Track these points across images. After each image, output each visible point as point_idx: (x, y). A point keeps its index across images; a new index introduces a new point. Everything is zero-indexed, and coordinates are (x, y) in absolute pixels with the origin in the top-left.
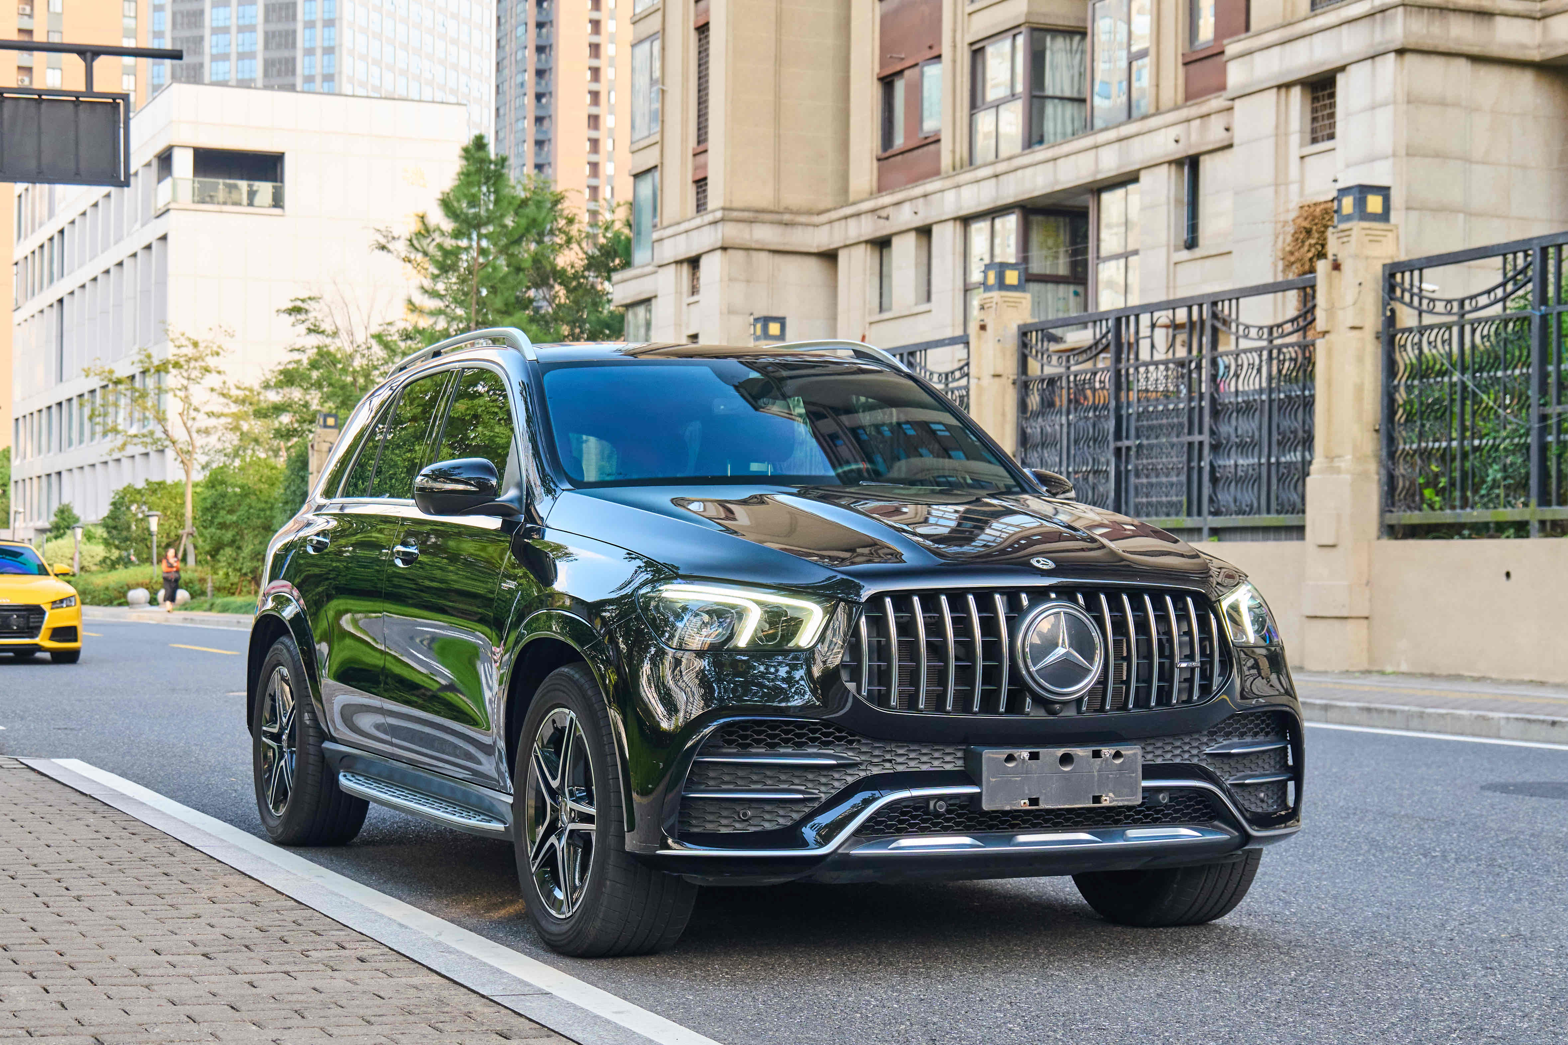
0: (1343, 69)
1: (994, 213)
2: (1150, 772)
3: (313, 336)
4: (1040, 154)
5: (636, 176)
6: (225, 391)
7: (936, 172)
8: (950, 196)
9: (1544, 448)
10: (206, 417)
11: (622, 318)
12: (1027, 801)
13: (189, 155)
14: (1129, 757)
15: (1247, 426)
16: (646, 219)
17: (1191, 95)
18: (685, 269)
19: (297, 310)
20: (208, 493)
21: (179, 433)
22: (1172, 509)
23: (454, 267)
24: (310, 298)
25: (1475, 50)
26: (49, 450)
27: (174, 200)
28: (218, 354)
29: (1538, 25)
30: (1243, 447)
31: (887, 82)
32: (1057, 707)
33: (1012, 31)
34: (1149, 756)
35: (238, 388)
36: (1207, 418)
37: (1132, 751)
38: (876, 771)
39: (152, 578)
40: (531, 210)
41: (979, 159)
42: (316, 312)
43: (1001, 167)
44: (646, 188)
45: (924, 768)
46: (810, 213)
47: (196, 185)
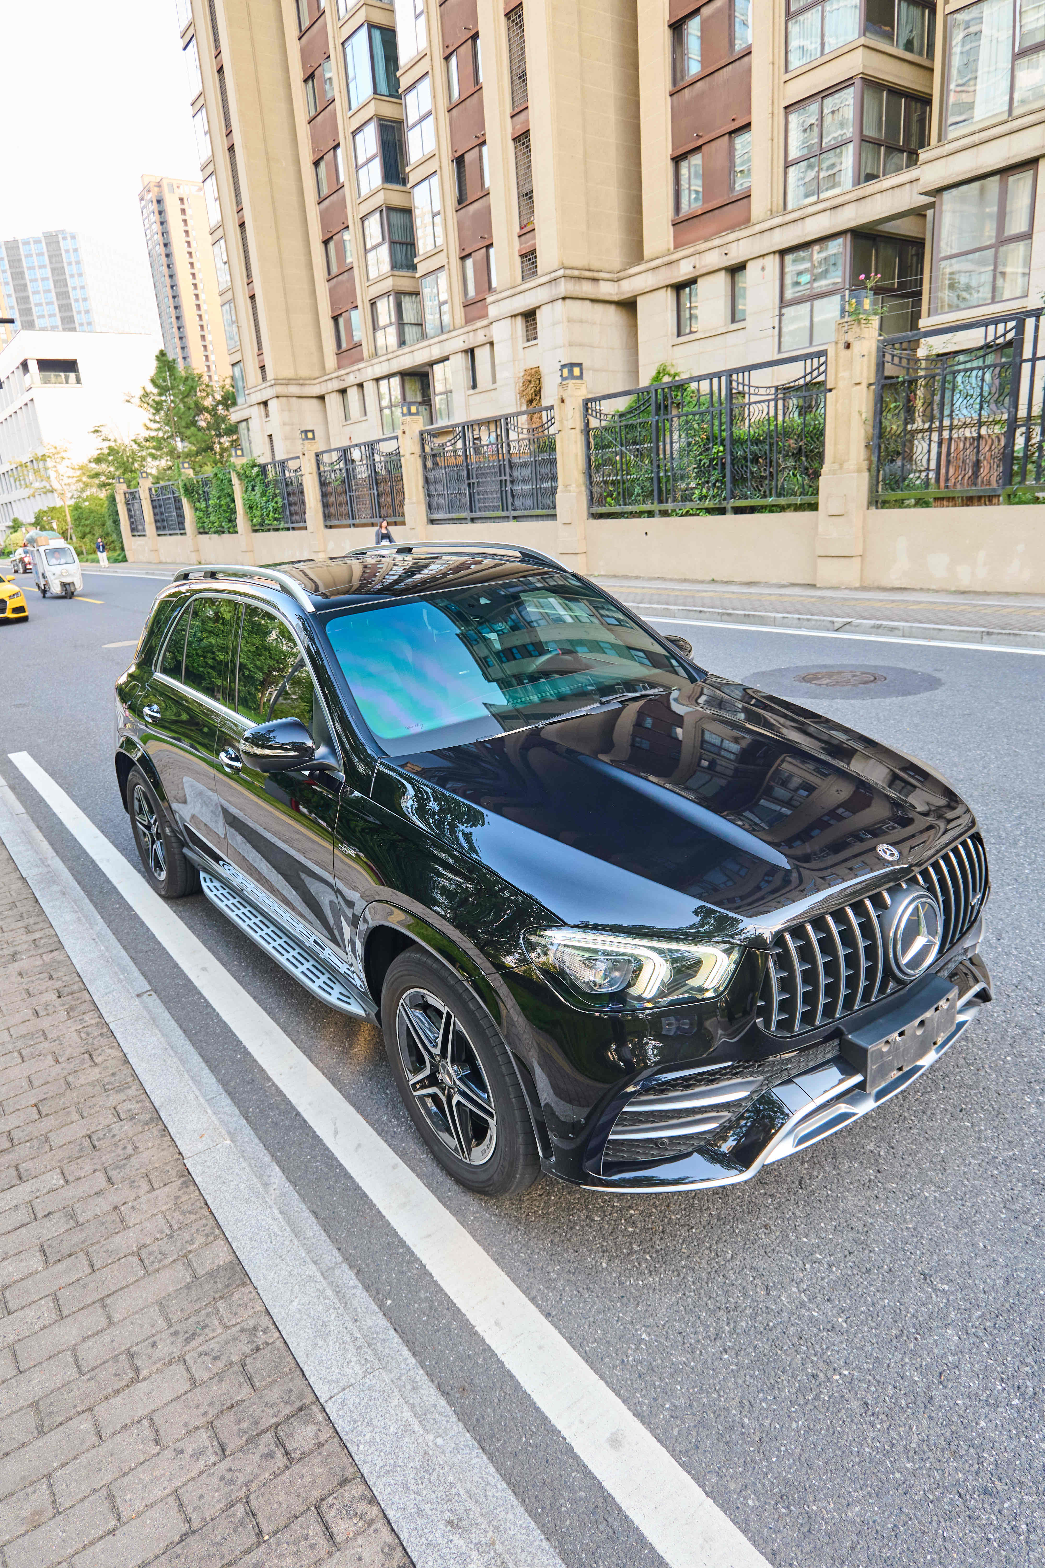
0: (539, 307)
1: (388, 376)
3: (106, 442)
4: (406, 349)
5: (233, 365)
6: (73, 467)
7: (362, 359)
8: (370, 369)
9: (659, 479)
10: (67, 477)
11: (236, 427)
13: (35, 363)
15: (527, 472)
16: (240, 384)
17: (468, 321)
18: (262, 406)
19: (96, 431)
20: (75, 511)
21: (56, 485)
22: (495, 508)
23: (161, 409)
24: (101, 426)
25: (593, 297)
27: (33, 383)
28: (66, 451)
29: (616, 284)
30: (524, 481)
31: (335, 319)
33: (387, 294)
36: (508, 470)
40: (190, 382)
41: (380, 353)
42: (105, 432)
43: (390, 356)
44: (237, 369)
46: (310, 379)
47: (41, 376)
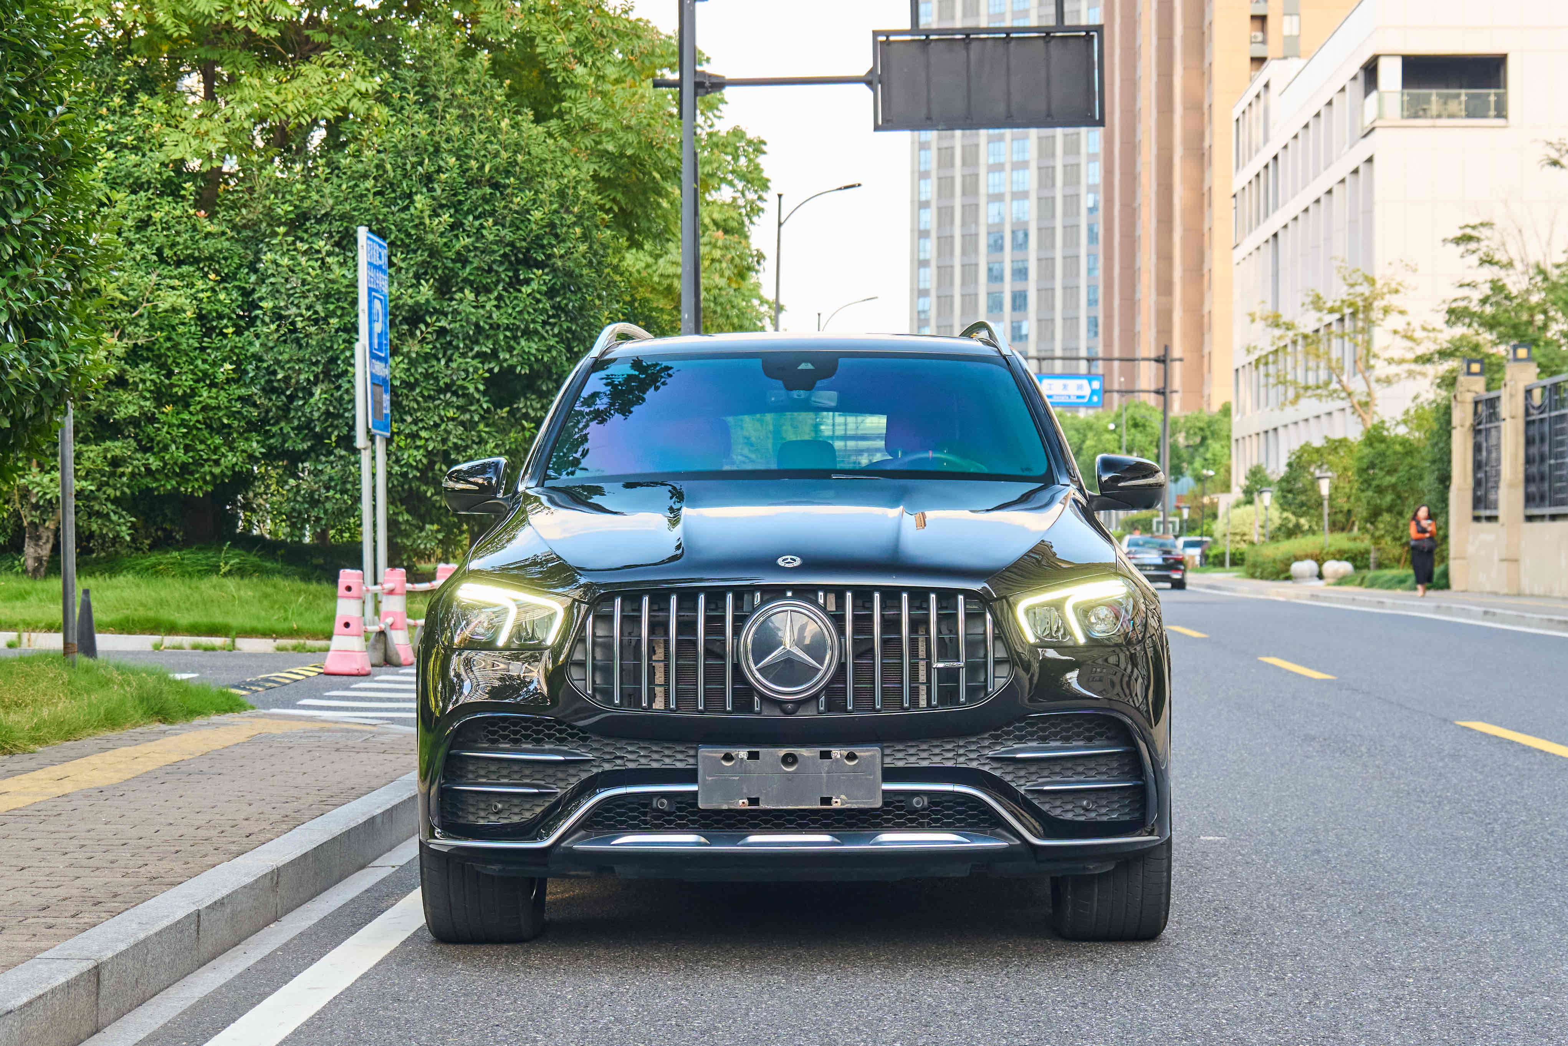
2: (890, 775)
3: (1487, 268)
6: (1409, 334)
10: (1386, 363)
12: (746, 801)
13: (1398, 63)
14: (865, 758)
19: (1467, 238)
20: (1367, 451)
24: (1482, 225)
26: (1267, 405)
27: (1380, 116)
28: (1397, 291)
32: (790, 706)
34: (887, 760)
35: (1424, 329)
37: (868, 753)
38: (607, 767)
39: (1323, 549)
45: (655, 765)
47: (1406, 98)
